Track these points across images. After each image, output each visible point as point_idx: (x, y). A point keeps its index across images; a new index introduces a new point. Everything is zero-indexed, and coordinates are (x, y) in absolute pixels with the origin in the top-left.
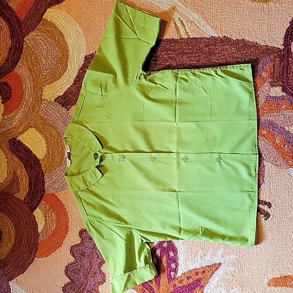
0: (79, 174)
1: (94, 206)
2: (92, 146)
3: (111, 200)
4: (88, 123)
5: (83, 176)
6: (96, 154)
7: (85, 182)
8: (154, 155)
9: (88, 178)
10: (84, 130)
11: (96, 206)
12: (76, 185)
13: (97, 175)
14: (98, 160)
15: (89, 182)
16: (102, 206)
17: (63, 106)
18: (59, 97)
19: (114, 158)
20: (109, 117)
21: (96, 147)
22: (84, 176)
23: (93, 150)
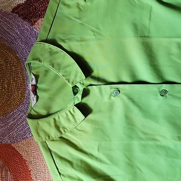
0: (48, 115)
1: (70, 163)
2: (70, 75)
3: (95, 153)
4: (63, 41)
5: (55, 119)
6: (76, 86)
7: (57, 127)
8: (165, 87)
9: (63, 122)
10: (57, 53)
11: (74, 162)
12: (44, 132)
13: (76, 117)
14: (79, 95)
15: (64, 128)
16: (82, 161)
17: (25, 19)
18: (19, 6)
19: (103, 92)
20: (96, 32)
21: (76, 76)
22: (57, 119)
23: (71, 81)
